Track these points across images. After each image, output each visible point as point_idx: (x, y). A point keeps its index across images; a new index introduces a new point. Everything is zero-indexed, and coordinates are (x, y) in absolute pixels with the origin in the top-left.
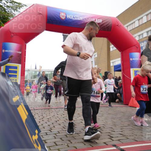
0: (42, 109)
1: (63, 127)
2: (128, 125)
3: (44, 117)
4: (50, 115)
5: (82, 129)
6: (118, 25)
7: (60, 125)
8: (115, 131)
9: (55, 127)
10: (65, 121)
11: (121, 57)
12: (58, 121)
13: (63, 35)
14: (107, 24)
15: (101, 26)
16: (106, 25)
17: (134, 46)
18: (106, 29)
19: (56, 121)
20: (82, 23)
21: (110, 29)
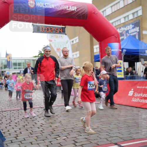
0: (10, 111)
1: (30, 133)
2: (98, 127)
3: (11, 121)
4: (18, 118)
5: (49, 134)
6: (94, 13)
7: (27, 130)
8: (81, 136)
9: (21, 133)
10: (33, 125)
11: (100, 48)
12: (26, 125)
13: (33, 25)
14: (82, 11)
15: (76, 14)
16: (81, 13)
17: (113, 35)
18: (82, 18)
19: (24, 126)
20: (54, 11)
21: (85, 17)
